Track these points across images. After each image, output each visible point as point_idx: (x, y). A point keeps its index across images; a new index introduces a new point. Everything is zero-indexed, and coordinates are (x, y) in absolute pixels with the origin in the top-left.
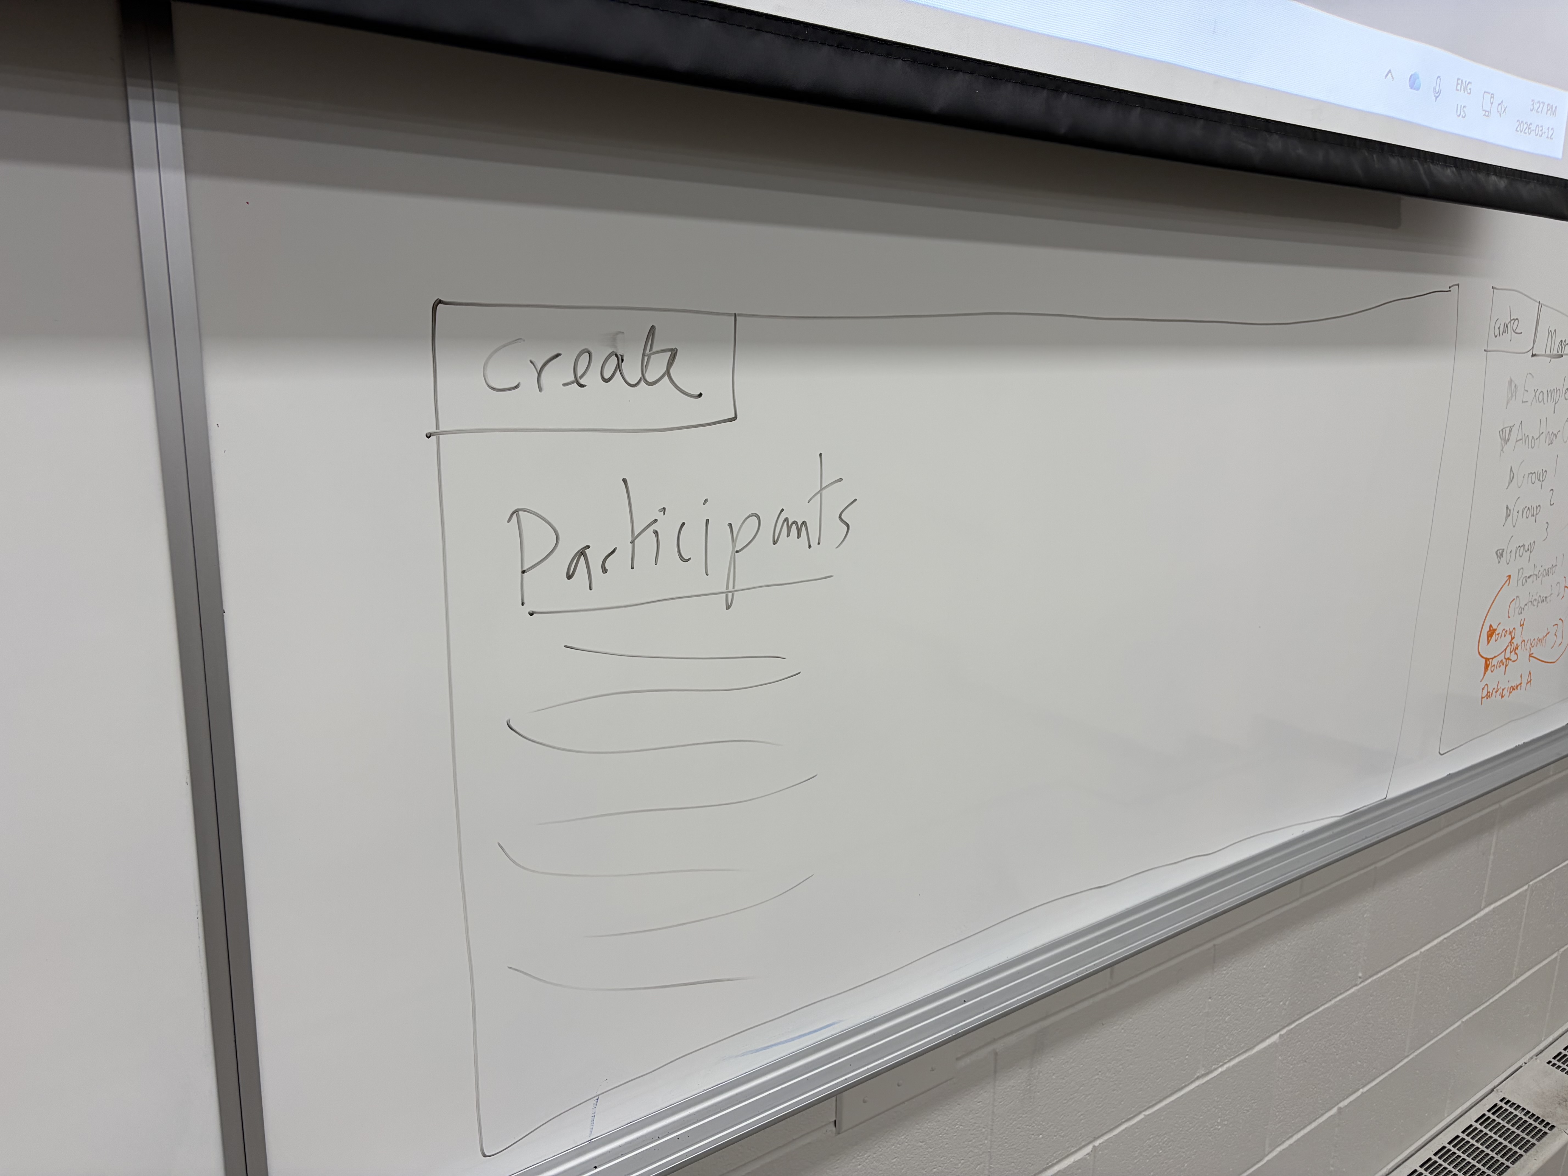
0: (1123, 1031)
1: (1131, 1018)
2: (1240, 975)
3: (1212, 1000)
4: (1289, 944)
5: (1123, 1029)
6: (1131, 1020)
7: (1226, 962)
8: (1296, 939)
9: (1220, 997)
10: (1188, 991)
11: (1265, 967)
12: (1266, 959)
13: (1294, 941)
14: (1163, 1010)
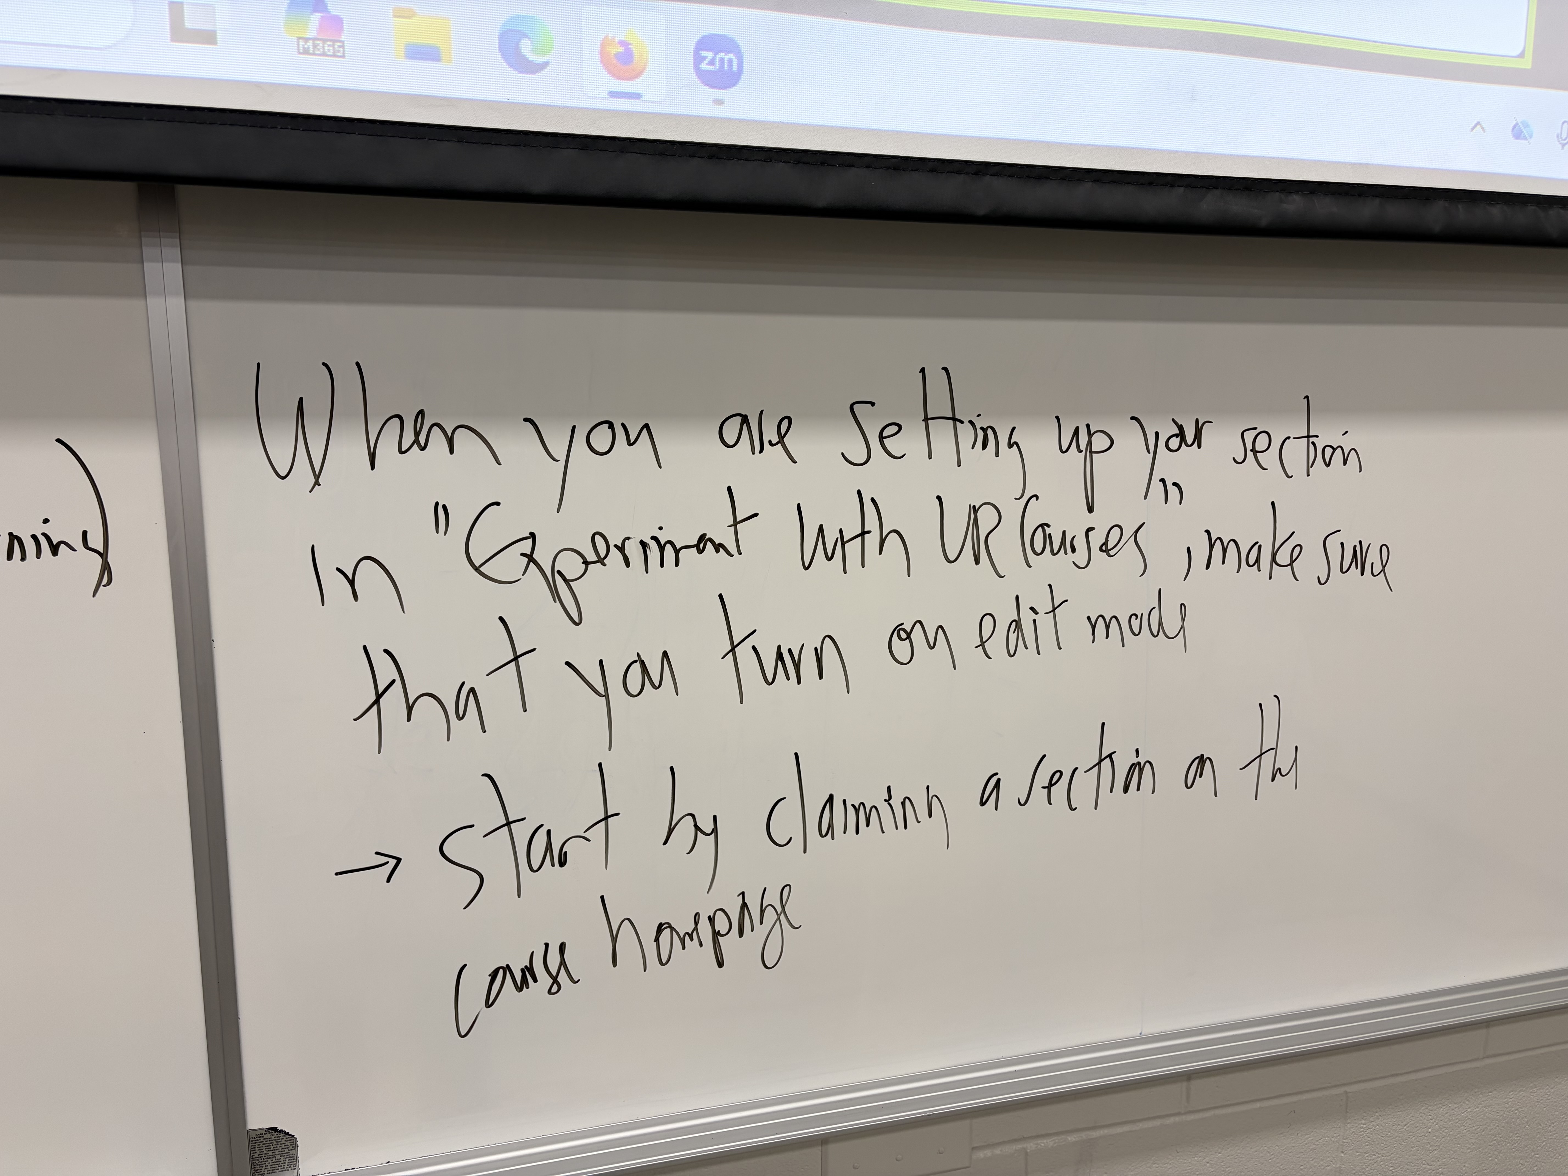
0: (1208, 1165)
1: (1220, 1153)
2: (1389, 1134)
3: (1344, 1154)
4: (1469, 1110)
5: (1208, 1162)
6: (1220, 1155)
7: (1365, 1114)
8: (1480, 1106)
9: (1358, 1154)
10: (1307, 1138)
11: (1430, 1130)
12: (1431, 1121)
13: (1478, 1107)
14: (1269, 1153)
